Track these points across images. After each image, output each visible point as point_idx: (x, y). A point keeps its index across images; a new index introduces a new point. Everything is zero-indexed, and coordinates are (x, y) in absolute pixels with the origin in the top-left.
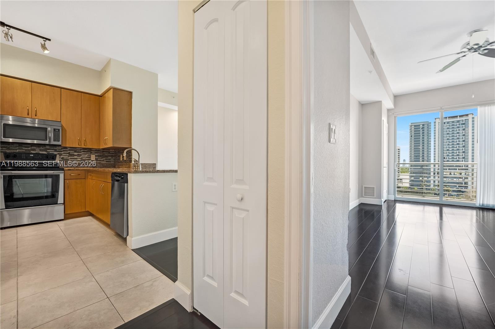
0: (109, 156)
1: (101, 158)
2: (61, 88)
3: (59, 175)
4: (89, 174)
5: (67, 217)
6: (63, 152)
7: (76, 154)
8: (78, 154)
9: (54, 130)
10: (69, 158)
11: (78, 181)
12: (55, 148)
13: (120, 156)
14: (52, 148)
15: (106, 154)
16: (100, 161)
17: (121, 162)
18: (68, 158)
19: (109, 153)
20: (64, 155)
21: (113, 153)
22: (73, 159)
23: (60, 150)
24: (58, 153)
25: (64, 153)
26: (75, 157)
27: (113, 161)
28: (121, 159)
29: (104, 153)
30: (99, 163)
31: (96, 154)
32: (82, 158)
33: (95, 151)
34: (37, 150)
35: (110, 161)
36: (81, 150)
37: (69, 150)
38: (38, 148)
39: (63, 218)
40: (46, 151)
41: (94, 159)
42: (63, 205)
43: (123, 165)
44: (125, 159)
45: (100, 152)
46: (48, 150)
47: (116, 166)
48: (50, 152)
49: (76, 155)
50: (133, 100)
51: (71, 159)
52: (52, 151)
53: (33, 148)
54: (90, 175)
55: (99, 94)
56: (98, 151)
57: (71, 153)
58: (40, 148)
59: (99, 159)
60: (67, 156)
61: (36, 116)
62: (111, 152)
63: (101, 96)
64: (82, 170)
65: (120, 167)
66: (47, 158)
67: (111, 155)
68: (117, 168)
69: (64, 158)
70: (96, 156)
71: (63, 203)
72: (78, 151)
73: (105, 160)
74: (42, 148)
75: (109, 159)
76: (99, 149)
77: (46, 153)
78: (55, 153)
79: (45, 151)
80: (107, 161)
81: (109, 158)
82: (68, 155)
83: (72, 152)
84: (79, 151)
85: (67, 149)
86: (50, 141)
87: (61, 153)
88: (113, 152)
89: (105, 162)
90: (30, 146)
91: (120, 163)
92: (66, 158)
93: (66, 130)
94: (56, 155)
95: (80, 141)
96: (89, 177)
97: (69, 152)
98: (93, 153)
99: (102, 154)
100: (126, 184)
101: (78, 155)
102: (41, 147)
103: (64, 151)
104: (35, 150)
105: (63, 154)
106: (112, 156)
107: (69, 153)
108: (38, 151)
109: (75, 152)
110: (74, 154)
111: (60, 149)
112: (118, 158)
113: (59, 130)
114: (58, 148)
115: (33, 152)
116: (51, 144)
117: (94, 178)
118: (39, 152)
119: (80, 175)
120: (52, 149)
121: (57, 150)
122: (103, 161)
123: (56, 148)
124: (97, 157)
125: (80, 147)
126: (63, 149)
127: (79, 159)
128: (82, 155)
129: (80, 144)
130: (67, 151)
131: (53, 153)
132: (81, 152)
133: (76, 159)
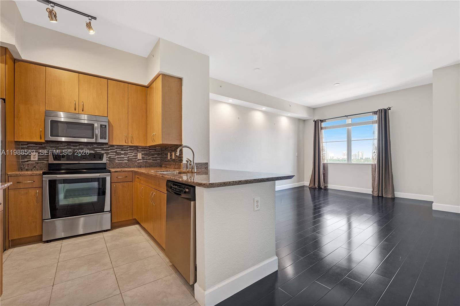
0: (156, 154)
1: (147, 156)
2: (108, 79)
3: (106, 178)
4: (137, 176)
5: (114, 226)
6: (110, 151)
8: (125, 153)
9: (101, 125)
11: (125, 184)
12: (102, 147)
13: (168, 154)
14: (100, 147)
15: (152, 152)
16: (146, 159)
17: (169, 161)
18: (115, 157)
19: (155, 151)
20: (111, 154)
21: (159, 151)
22: (120, 158)
23: (107, 149)
24: (105, 152)
25: (111, 152)
26: (122, 156)
27: (158, 160)
28: (169, 158)
29: (150, 150)
30: (145, 161)
31: (143, 152)
32: (128, 157)
33: (141, 149)
35: (156, 160)
36: (127, 148)
37: (116, 148)
38: (85, 147)
39: (110, 229)
40: (94, 150)
41: (141, 158)
42: (109, 213)
43: (171, 165)
44: (174, 158)
45: (147, 150)
46: (95, 149)
47: (163, 166)
48: (98, 151)
49: (122, 154)
50: (183, 88)
51: (118, 158)
52: (99, 149)
53: (81, 147)
54: (138, 178)
55: (146, 84)
56: (145, 148)
57: (117, 152)
58: (88, 147)
59: (145, 158)
60: (114, 155)
61: (83, 111)
62: (157, 149)
63: (147, 87)
64: (129, 172)
65: (168, 166)
66: (95, 158)
67: (157, 152)
68: (164, 167)
69: (111, 157)
70: (142, 154)
71: (110, 210)
72: (125, 149)
73: (151, 158)
74: (89, 147)
75: (156, 158)
76: (147, 146)
77: (94, 152)
78: (103, 152)
79: (92, 150)
80: (153, 160)
81: (155, 156)
82: (115, 153)
83: (118, 151)
84: (126, 149)
85: (114, 147)
86: (96, 139)
87: (108, 152)
88: (159, 149)
89: (152, 161)
90: (78, 145)
91: (167, 162)
92: (113, 157)
94: (103, 154)
95: (127, 137)
96: (137, 179)
97: (116, 151)
98: (140, 151)
99: (148, 152)
100: (192, 203)
102: (89, 146)
103: (111, 149)
106: (158, 154)
107: (116, 152)
109: (122, 150)
110: (121, 152)
111: (107, 148)
112: (165, 156)
113: (106, 126)
114: (105, 147)
116: (98, 142)
117: (142, 182)
119: (127, 177)
120: (100, 148)
121: (104, 149)
122: (150, 159)
123: (104, 147)
124: (143, 156)
125: (127, 144)
126: (110, 148)
127: (126, 159)
128: (129, 154)
129: (127, 141)
130: (114, 150)
131: (100, 152)
132: (127, 150)
133: (123, 158)
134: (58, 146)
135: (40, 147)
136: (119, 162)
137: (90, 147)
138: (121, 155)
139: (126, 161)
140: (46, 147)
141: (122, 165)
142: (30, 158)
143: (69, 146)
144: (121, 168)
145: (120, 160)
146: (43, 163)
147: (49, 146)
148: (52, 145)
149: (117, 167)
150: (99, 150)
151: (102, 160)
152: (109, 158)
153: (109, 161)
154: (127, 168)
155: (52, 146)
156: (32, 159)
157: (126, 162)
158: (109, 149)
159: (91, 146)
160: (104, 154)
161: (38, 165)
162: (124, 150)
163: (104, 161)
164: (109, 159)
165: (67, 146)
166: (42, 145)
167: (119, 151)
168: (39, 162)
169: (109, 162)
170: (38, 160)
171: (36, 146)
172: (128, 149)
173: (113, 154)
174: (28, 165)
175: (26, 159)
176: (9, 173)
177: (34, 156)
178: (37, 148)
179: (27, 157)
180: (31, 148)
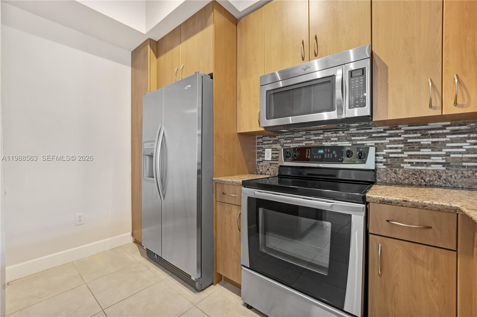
6: (387, 141)
7: (425, 141)
8: (433, 142)
9: (351, 73)
10: (406, 154)
11: (421, 252)
14: (363, 131)
18: (400, 155)
20: (391, 148)
22: (418, 157)
23: (379, 135)
24: (375, 144)
25: (391, 142)
32: (448, 154)
34: (332, 139)
36: (444, 127)
37: (406, 132)
38: (335, 135)
40: (350, 140)
46: (353, 138)
48: (358, 142)
49: (426, 147)
51: (410, 156)
52: (361, 138)
53: (326, 135)
57: (409, 141)
58: (338, 135)
61: (316, 55)
66: (350, 156)
69: (392, 156)
72: (433, 132)
74: (341, 134)
77: (350, 145)
78: (369, 143)
79: (348, 141)
82: (402, 146)
84: (441, 131)
85: (400, 129)
86: (341, 109)
87: (382, 144)
92: (396, 156)
93: (386, 68)
94: (367, 148)
95: (436, 90)
97: (406, 138)
101: (433, 146)
102: (341, 132)
103: (391, 136)
104: (330, 139)
107: (405, 142)
108: (336, 141)
109: (424, 136)
110: (420, 142)
113: (363, 70)
115: (325, 144)
118: (336, 143)
119: (431, 228)
120: (363, 135)
121: (374, 135)
123: (372, 131)
125: (438, 113)
127: (439, 160)
128: (448, 145)
129: (436, 103)
130: (400, 136)
131: (363, 144)
132: (444, 135)
133: (429, 157)
134: (294, 137)
135: (274, 140)
136: (413, 170)
137: (343, 134)
138: (420, 148)
139: (440, 167)
140: (280, 140)
141: (422, 178)
142: (264, 157)
143: (307, 135)
145: (417, 163)
146: (276, 165)
147: (283, 138)
148: (286, 136)
150: (361, 140)
151: (364, 162)
152: (384, 158)
153: (384, 165)
154: (440, 187)
155: (287, 138)
156: (266, 159)
157: (437, 171)
158: (387, 135)
159: (345, 132)
160: (370, 148)
161: (271, 167)
162: (432, 134)
163: (370, 164)
164: (385, 160)
165: (305, 135)
166: (276, 137)
167: (413, 138)
168: (273, 162)
169: (385, 167)
170: (272, 160)
171: (270, 139)
172: (445, 131)
173: (396, 148)
174: (262, 166)
175: (261, 159)
176: (214, 179)
177: (268, 154)
178: (271, 142)
179: (262, 154)
180: (265, 142)
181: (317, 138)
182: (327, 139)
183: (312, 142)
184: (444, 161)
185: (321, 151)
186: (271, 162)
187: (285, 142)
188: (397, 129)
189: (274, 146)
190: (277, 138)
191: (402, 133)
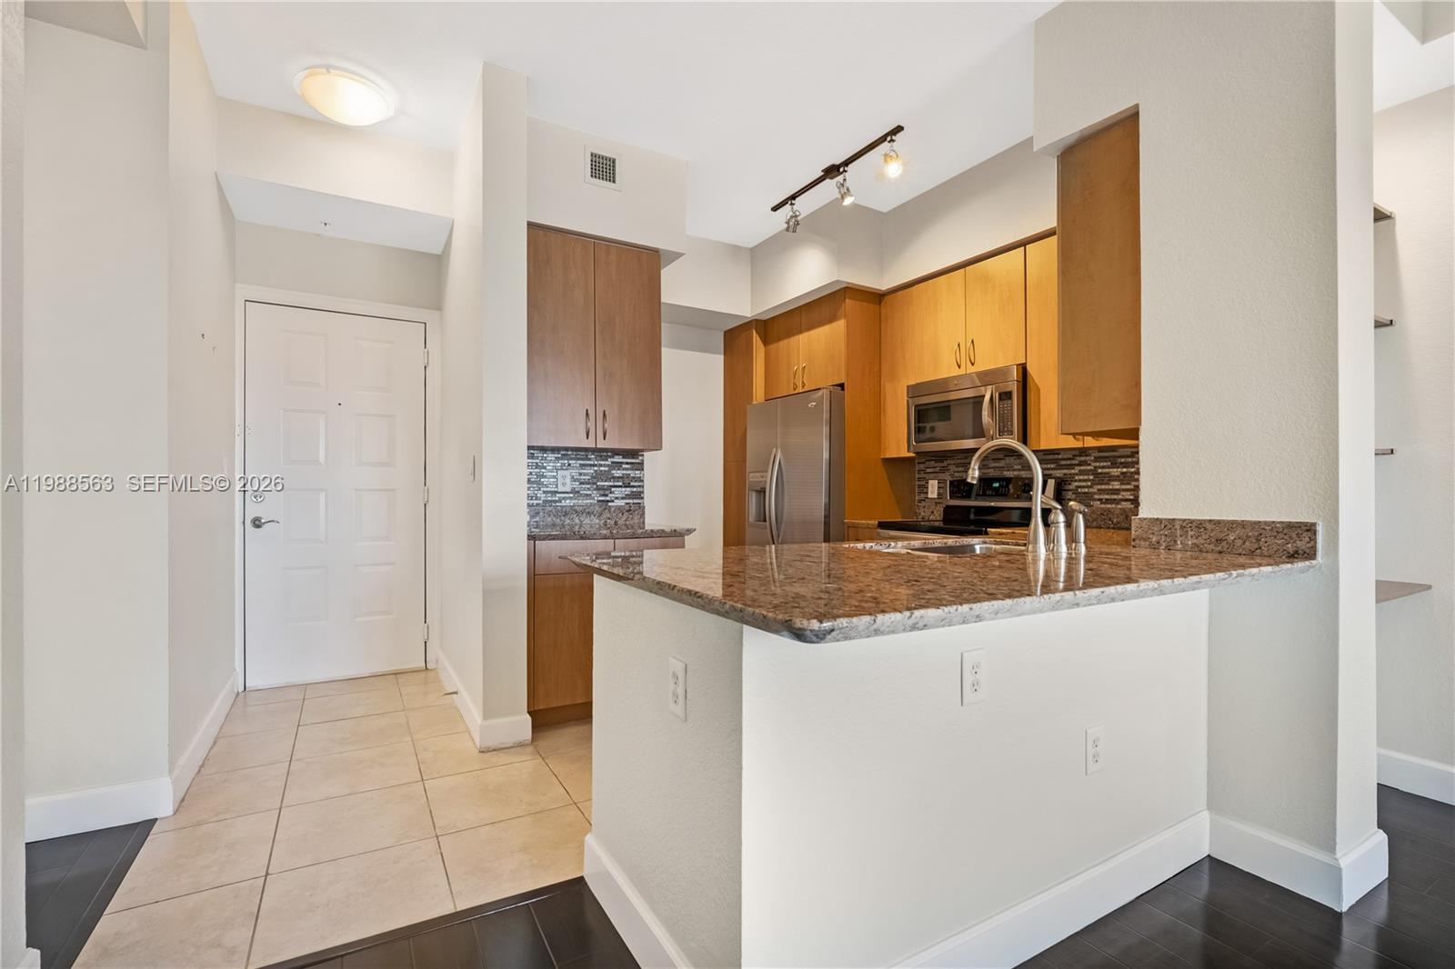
2: (1026, 240)
6: (1076, 470)
7: (1115, 472)
10: (1094, 490)
18: (1090, 490)
20: (1080, 481)
23: (1069, 462)
25: (1081, 473)
26: (1116, 485)
37: (1097, 459)
53: (1009, 460)
57: (1100, 471)
60: (1089, 484)
69: (1080, 490)
72: (1123, 460)
82: (1091, 477)
83: (1103, 467)
85: (1089, 455)
87: (1071, 474)
92: (1085, 490)
93: (1039, 390)
105: (1077, 474)
107: (1094, 472)
108: (1019, 470)
109: (1114, 465)
110: (1109, 473)
111: (1070, 459)
121: (1064, 462)
123: (1060, 457)
126: (1078, 458)
130: (1089, 465)
133: (1117, 491)
135: (940, 467)
136: (1102, 509)
138: (1111, 480)
140: (949, 467)
141: (1110, 519)
142: (927, 493)
144: (1109, 528)
146: (942, 504)
149: (1095, 524)
156: (930, 496)
157: (1124, 510)
158: (1077, 462)
161: (937, 506)
162: (1121, 463)
164: (1075, 497)
167: (1105, 468)
168: (939, 501)
170: (937, 498)
171: (936, 465)
173: (1085, 481)
175: (922, 496)
176: (846, 521)
177: (933, 489)
178: (938, 469)
179: (924, 490)
180: (928, 470)
181: (996, 465)
182: (1010, 468)
183: (989, 471)
184: (1132, 497)
185: (996, 485)
186: (937, 501)
187: (956, 469)
188: (1086, 456)
189: (941, 476)
190: (945, 464)
191: (1092, 461)
